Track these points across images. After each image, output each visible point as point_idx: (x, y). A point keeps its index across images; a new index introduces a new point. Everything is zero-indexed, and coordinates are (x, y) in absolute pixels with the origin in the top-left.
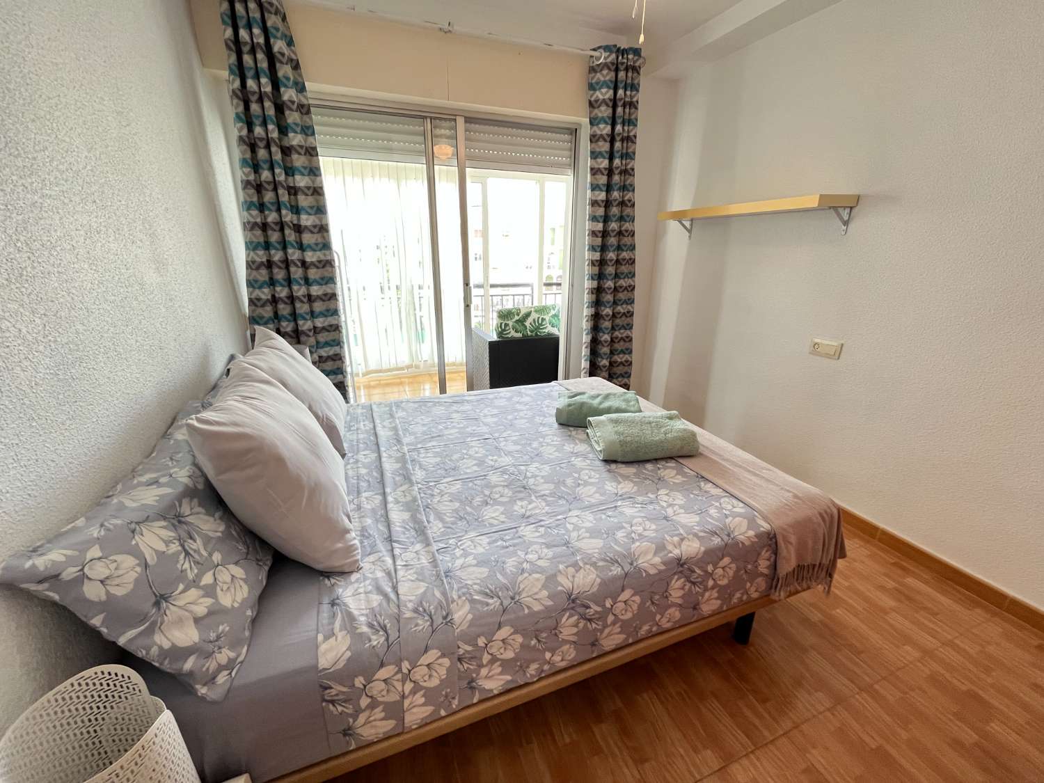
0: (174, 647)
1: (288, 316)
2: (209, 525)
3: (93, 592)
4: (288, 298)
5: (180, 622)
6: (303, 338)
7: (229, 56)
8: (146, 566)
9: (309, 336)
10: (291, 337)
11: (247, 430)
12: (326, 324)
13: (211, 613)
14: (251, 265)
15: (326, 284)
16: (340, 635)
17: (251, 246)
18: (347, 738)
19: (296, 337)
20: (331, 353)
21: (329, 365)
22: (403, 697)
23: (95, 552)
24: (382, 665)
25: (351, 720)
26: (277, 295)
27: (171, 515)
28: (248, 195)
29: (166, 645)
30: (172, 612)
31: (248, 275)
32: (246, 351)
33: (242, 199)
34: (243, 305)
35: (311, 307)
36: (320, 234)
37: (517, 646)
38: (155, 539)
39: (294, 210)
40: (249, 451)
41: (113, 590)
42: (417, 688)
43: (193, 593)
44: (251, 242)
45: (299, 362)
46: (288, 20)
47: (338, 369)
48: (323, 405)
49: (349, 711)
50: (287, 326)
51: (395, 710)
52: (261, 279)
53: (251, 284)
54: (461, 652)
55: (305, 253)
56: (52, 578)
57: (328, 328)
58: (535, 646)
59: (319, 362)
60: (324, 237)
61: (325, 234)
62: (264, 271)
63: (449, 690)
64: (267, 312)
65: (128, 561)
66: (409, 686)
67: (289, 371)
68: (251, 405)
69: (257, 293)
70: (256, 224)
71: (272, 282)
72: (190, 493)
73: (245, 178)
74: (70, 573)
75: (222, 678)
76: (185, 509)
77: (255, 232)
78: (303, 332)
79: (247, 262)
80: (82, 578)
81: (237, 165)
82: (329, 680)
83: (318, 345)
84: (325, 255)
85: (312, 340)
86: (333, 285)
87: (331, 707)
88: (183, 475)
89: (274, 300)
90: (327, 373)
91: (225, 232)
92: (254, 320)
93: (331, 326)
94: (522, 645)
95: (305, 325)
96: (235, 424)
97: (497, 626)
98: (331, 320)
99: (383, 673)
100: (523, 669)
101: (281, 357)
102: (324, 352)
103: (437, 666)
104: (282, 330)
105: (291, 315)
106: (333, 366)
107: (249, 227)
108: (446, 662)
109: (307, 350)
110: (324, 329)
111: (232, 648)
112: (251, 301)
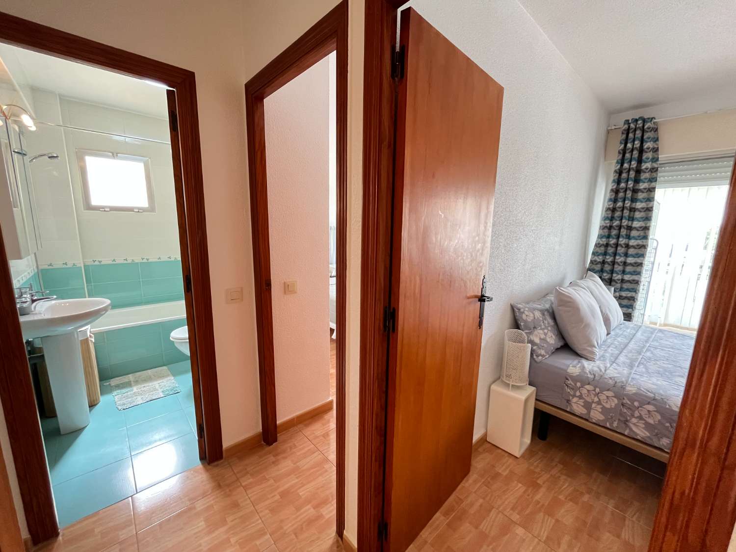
0: (533, 340)
1: (608, 271)
2: (550, 321)
3: (524, 317)
4: (611, 262)
5: (536, 336)
6: (613, 283)
7: (618, 156)
8: (535, 318)
9: (617, 283)
10: (606, 281)
11: (572, 297)
12: (631, 279)
13: (543, 339)
14: (597, 245)
15: (638, 257)
16: (577, 369)
17: (600, 237)
18: (568, 404)
19: (609, 282)
20: (629, 295)
21: (625, 302)
22: (593, 402)
23: (527, 309)
24: (589, 384)
25: (571, 397)
26: (606, 260)
27: (542, 312)
28: (607, 214)
29: (532, 339)
30: (536, 332)
31: (594, 249)
32: (582, 278)
33: (603, 216)
34: (587, 263)
35: (624, 268)
36: (643, 231)
37: (657, 420)
38: (538, 314)
39: (631, 219)
40: (570, 302)
41: (527, 319)
42: (599, 403)
43: (541, 332)
44: (601, 235)
45: (604, 290)
46: (658, 131)
47: (631, 305)
48: (607, 309)
49: (572, 394)
50: (606, 276)
51: (588, 406)
52: (600, 252)
53: (593, 254)
54: (624, 402)
55: (630, 241)
56: (519, 309)
57: (632, 281)
58: (668, 427)
59: (619, 298)
60: (645, 233)
61: (647, 231)
62: (603, 249)
63: (613, 415)
64: (598, 267)
65: (532, 315)
66: (596, 399)
67: (596, 290)
68: (577, 293)
69: (596, 258)
70: (606, 227)
71: (605, 254)
72: (547, 310)
73: (608, 207)
74: (522, 310)
75: (540, 358)
76: (546, 313)
77: (604, 230)
78: (615, 281)
79: (596, 244)
80: (523, 312)
81: (609, 191)
82: (570, 377)
83: (621, 289)
84: (643, 242)
85: (618, 285)
86: (642, 258)
87: (566, 387)
88: (547, 306)
89: (604, 262)
90: (621, 306)
91: (590, 231)
92: (589, 270)
93: (634, 280)
94: (659, 421)
95: (617, 277)
96: (569, 293)
97: (647, 402)
98: (635, 277)
99: (588, 387)
100: (659, 436)
101: (595, 284)
102: (624, 294)
103: (611, 400)
104: (603, 277)
105: (610, 271)
106: (628, 304)
107: (603, 228)
108: (616, 401)
109: (613, 289)
110: (629, 281)
111: (546, 352)
112: (592, 262)
